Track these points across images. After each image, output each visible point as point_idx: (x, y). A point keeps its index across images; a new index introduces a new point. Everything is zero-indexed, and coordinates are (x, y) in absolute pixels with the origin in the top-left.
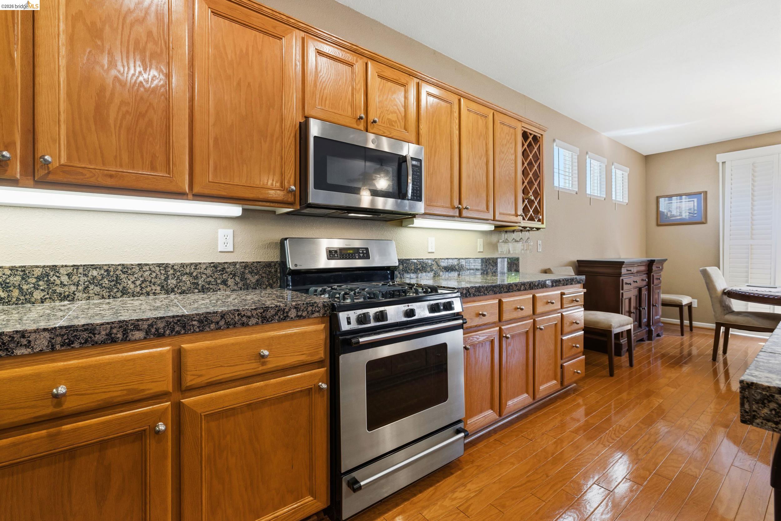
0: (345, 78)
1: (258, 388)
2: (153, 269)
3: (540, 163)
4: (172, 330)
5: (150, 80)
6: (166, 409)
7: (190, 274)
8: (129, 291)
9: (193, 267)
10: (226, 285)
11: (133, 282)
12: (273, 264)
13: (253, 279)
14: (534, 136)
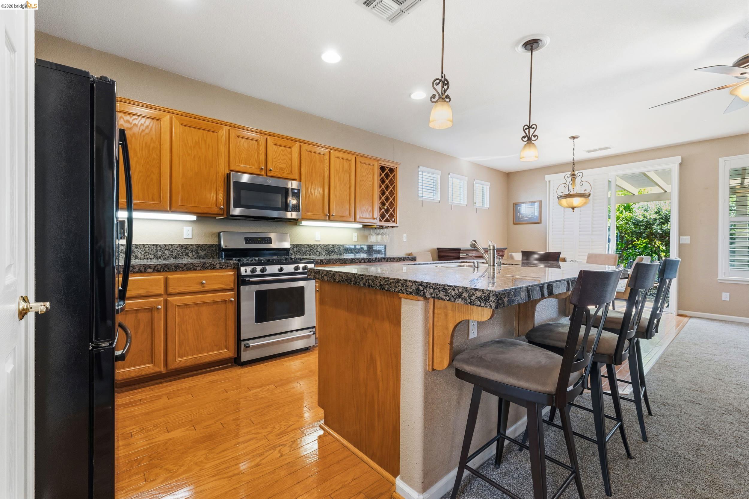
0: (253, 148)
1: (201, 297)
2: (150, 247)
3: (395, 185)
4: (164, 269)
5: (152, 160)
6: (161, 301)
7: (169, 250)
8: (138, 257)
9: (170, 246)
10: (188, 256)
11: (140, 253)
12: (214, 245)
13: (202, 253)
14: (391, 168)
